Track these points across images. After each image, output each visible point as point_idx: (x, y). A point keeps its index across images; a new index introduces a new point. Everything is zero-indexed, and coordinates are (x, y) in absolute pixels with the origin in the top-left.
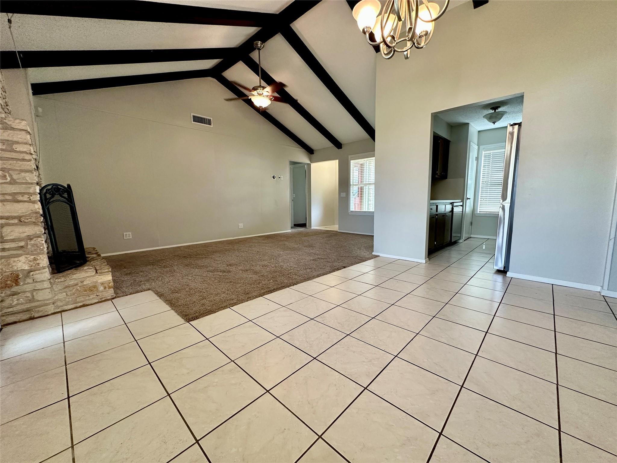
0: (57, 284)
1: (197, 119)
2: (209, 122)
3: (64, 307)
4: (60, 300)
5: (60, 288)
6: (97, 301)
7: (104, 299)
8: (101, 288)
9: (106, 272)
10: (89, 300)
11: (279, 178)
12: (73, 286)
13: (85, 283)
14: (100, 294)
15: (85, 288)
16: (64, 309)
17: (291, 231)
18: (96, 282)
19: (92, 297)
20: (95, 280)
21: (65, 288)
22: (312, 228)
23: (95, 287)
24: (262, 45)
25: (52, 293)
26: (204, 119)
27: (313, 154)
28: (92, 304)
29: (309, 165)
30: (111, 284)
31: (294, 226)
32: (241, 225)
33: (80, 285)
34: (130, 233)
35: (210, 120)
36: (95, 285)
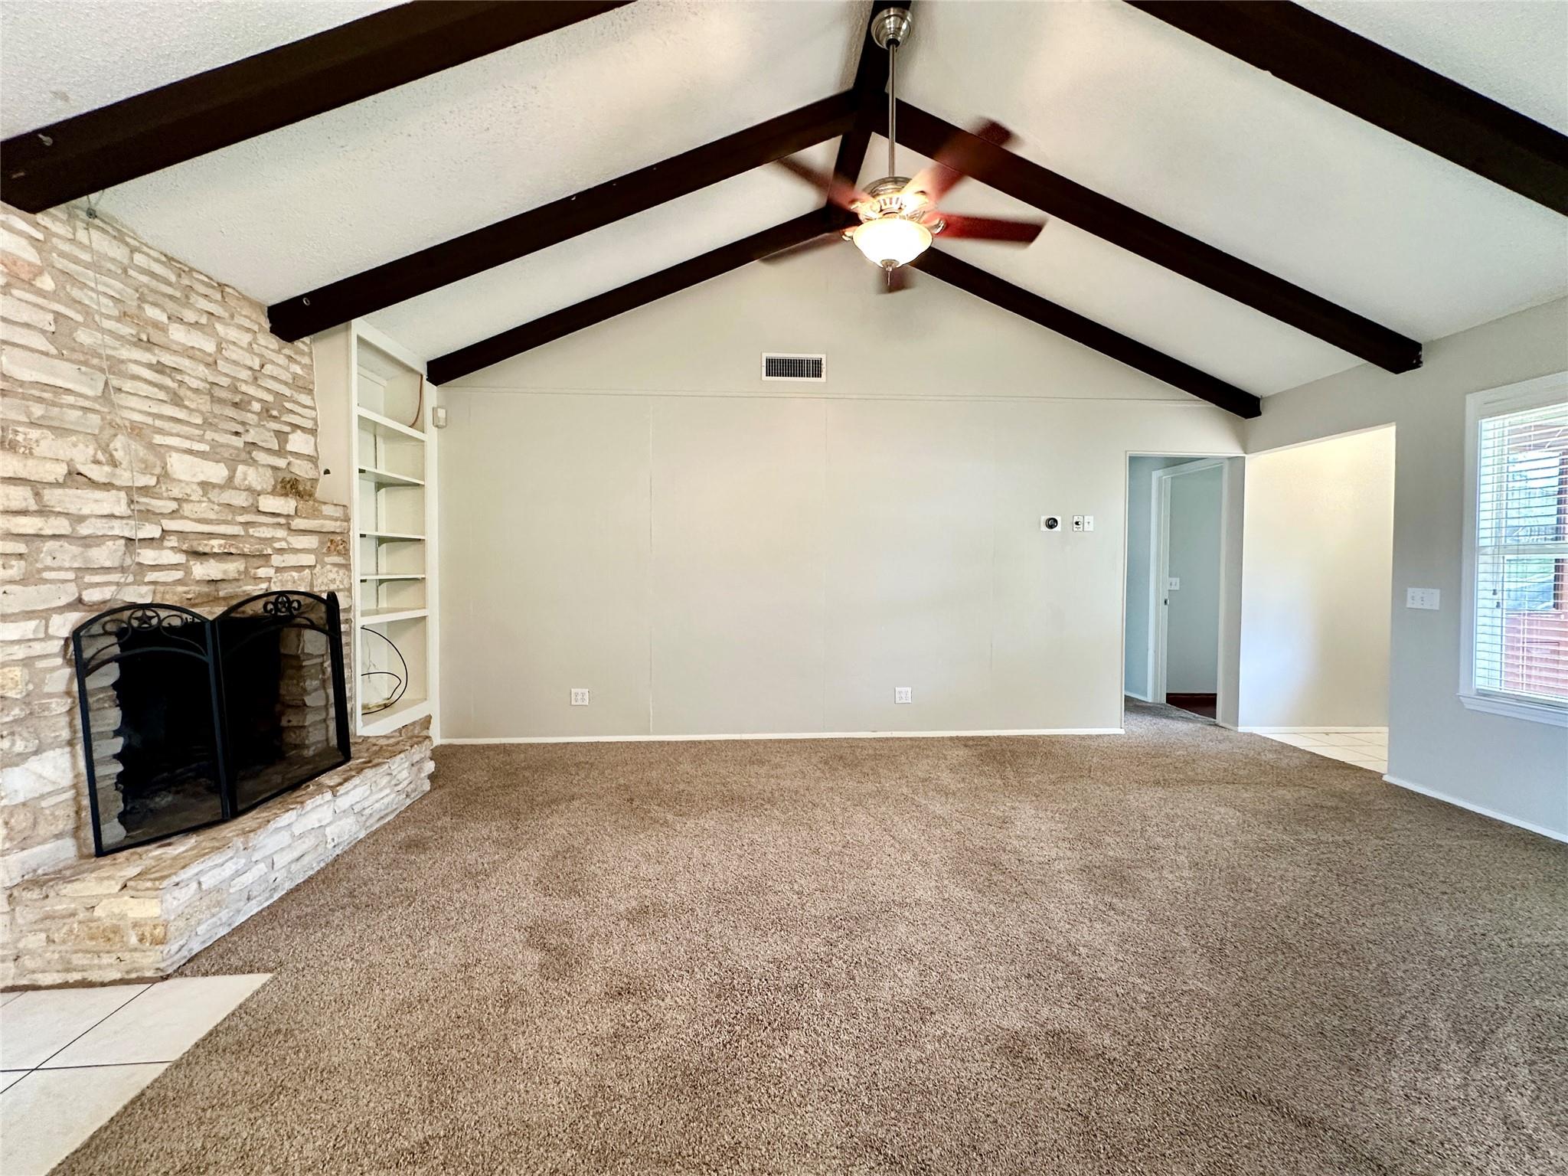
0: (26, 906)
1: (779, 368)
2: (814, 369)
3: (36, 975)
4: (31, 953)
5: (31, 917)
6: (118, 976)
7: (134, 976)
8: (133, 940)
9: (148, 889)
10: (100, 967)
11: (1077, 523)
12: (63, 917)
13: (98, 912)
14: (126, 956)
15: (90, 928)
16: (36, 983)
17: (1122, 732)
18: (123, 917)
19: (106, 960)
20: (116, 911)
21: (43, 919)
22: (1241, 729)
23: (116, 930)
24: (903, 19)
25: (11, 930)
26: (801, 362)
27: (1259, 414)
28: (103, 985)
29: (1238, 464)
30: (158, 930)
31: (1168, 701)
32: (904, 693)
33: (81, 916)
34: (586, 691)
35: (818, 364)
36: (114, 926)
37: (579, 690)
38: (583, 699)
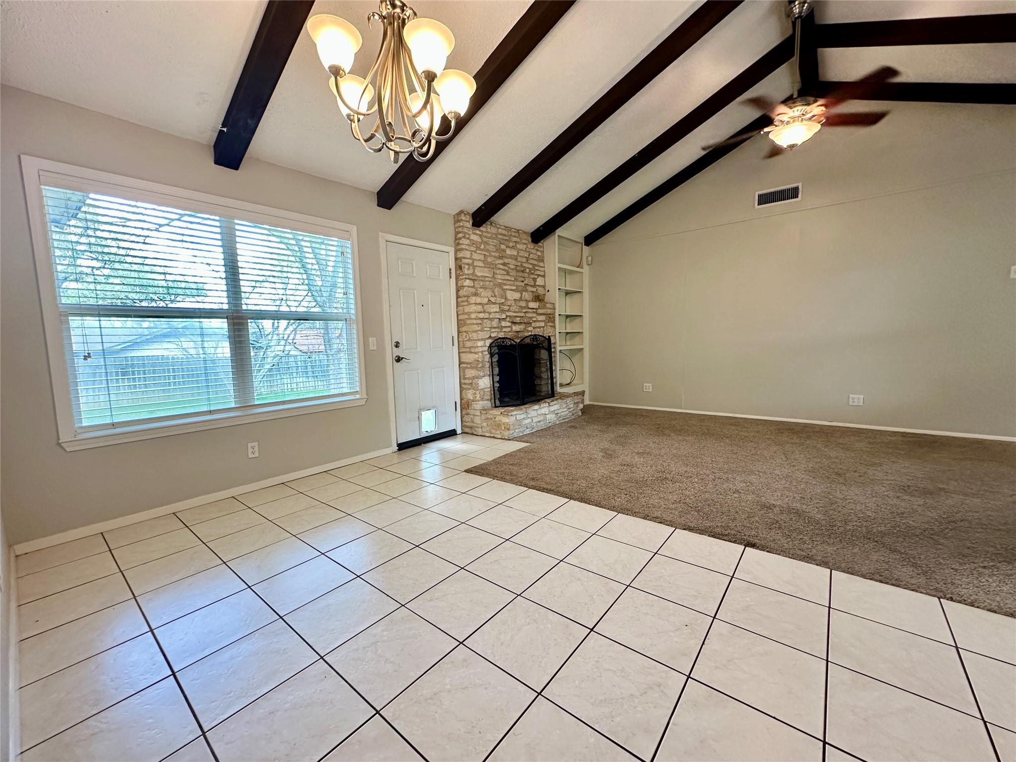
1: (767, 198)
2: (793, 193)
3: (485, 433)
4: (484, 427)
5: (484, 418)
6: (500, 437)
7: (503, 437)
8: (503, 428)
10: (497, 434)
12: (490, 419)
13: (496, 419)
14: (502, 432)
15: (495, 423)
20: (499, 420)
25: (481, 421)
26: (783, 191)
28: (497, 438)
30: (508, 427)
32: (857, 399)
33: (493, 420)
34: (650, 385)
35: (796, 189)
36: (500, 423)
37: (647, 384)
38: (649, 389)
